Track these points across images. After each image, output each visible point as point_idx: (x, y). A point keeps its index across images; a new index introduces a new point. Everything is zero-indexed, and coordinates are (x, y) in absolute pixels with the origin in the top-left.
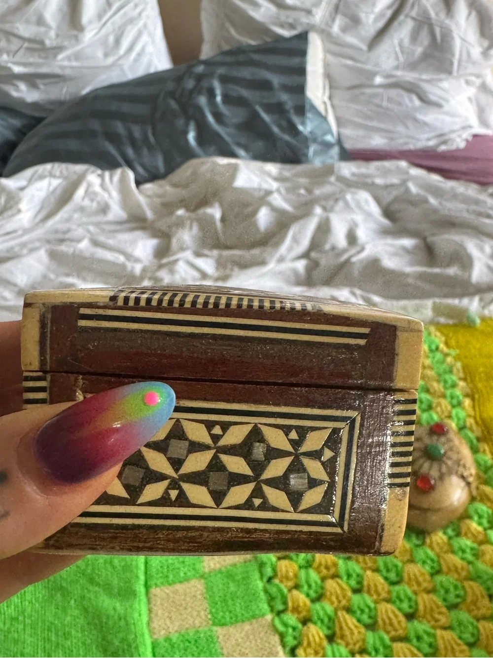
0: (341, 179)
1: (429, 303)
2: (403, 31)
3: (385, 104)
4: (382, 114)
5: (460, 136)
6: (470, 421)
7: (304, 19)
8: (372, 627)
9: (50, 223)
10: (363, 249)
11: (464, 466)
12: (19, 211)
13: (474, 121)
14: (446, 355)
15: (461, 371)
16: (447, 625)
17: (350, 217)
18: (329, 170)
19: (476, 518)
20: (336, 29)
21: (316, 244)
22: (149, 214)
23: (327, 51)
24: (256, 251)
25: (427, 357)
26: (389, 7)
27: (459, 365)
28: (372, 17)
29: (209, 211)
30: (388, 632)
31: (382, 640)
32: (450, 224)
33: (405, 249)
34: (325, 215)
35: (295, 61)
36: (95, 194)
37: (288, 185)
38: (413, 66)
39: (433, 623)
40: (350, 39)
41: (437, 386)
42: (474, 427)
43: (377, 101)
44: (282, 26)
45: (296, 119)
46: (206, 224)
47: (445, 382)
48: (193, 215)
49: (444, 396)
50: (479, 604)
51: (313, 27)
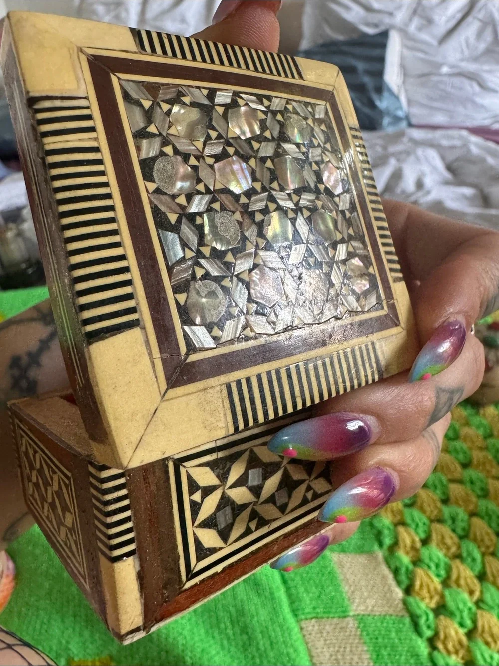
0: (412, 140)
2: (470, 30)
3: (449, 89)
4: (445, 97)
7: (387, 20)
10: (428, 193)
17: (419, 167)
18: (401, 134)
20: (412, 28)
23: (404, 46)
26: (459, 12)
28: (444, 19)
33: (465, 197)
34: (398, 165)
35: (376, 52)
38: (475, 59)
39: (485, 473)
40: (424, 36)
43: (442, 86)
44: (368, 25)
45: (375, 97)
51: (393, 27)
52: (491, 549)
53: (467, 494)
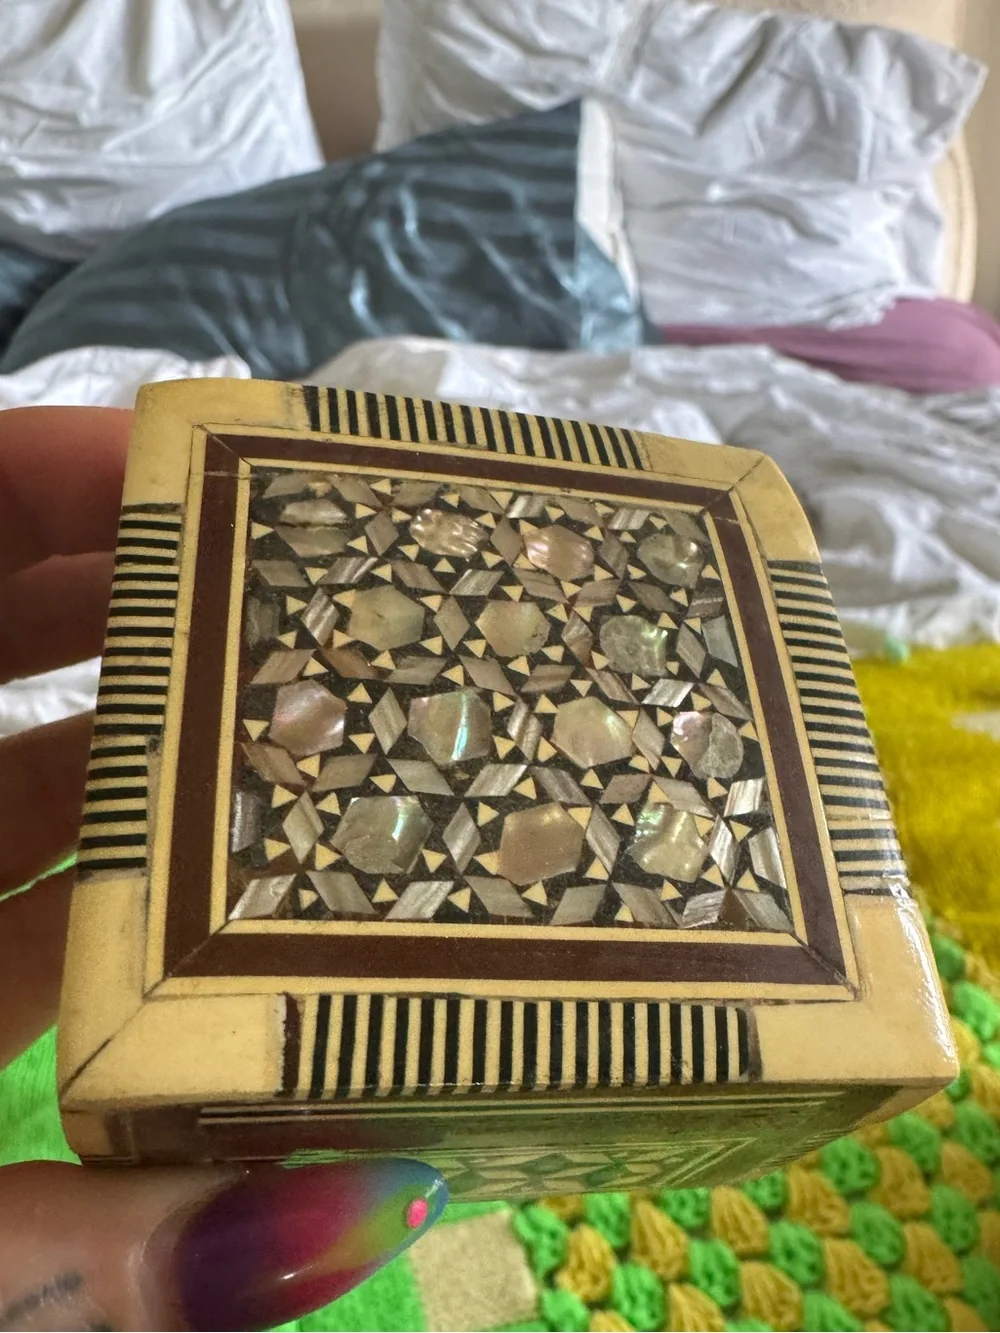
0: (644, 381)
2: (764, 100)
3: (729, 238)
4: (723, 256)
5: (871, 300)
7: (576, 76)
8: (700, 1231)
13: (898, 271)
16: (844, 1230)
18: (620, 365)
20: (635, 93)
23: (617, 136)
26: (736, 54)
28: (704, 72)
30: (731, 1243)
31: (720, 1258)
32: (852, 467)
35: (555, 156)
37: (543, 391)
38: (781, 165)
39: (817, 1226)
40: (664, 114)
43: (713, 231)
44: (532, 87)
45: (558, 267)
50: (905, 1190)
51: (592, 92)
53: (780, 1287)
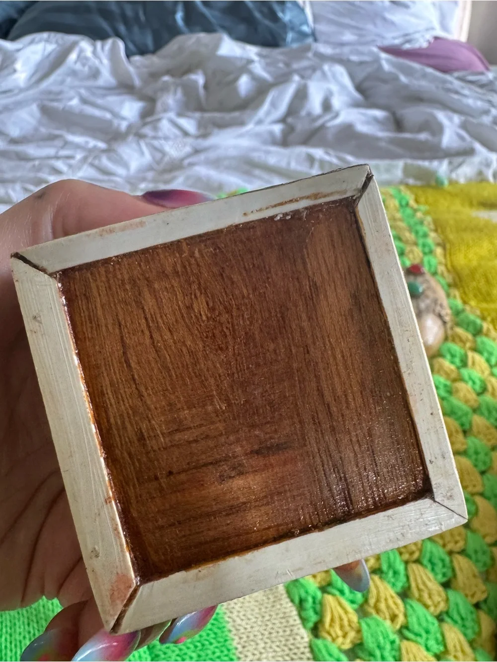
0: (318, 55)
1: (400, 163)
4: (354, 11)
5: (423, 36)
6: (441, 269)
9: (45, 85)
10: (337, 115)
11: (441, 306)
12: (15, 71)
13: (436, 24)
14: (415, 211)
15: (431, 223)
17: (326, 85)
18: (306, 49)
19: (448, 357)
21: (293, 110)
22: (137, 82)
24: (236, 114)
25: (398, 211)
27: (429, 219)
29: (193, 77)
32: (419, 99)
33: (376, 120)
34: (303, 82)
36: (87, 59)
37: (268, 61)
41: (409, 236)
42: (446, 274)
46: (189, 90)
47: (417, 232)
48: (178, 81)
49: (416, 244)
52: (416, 555)
